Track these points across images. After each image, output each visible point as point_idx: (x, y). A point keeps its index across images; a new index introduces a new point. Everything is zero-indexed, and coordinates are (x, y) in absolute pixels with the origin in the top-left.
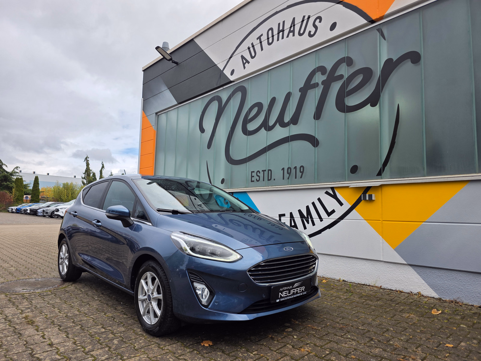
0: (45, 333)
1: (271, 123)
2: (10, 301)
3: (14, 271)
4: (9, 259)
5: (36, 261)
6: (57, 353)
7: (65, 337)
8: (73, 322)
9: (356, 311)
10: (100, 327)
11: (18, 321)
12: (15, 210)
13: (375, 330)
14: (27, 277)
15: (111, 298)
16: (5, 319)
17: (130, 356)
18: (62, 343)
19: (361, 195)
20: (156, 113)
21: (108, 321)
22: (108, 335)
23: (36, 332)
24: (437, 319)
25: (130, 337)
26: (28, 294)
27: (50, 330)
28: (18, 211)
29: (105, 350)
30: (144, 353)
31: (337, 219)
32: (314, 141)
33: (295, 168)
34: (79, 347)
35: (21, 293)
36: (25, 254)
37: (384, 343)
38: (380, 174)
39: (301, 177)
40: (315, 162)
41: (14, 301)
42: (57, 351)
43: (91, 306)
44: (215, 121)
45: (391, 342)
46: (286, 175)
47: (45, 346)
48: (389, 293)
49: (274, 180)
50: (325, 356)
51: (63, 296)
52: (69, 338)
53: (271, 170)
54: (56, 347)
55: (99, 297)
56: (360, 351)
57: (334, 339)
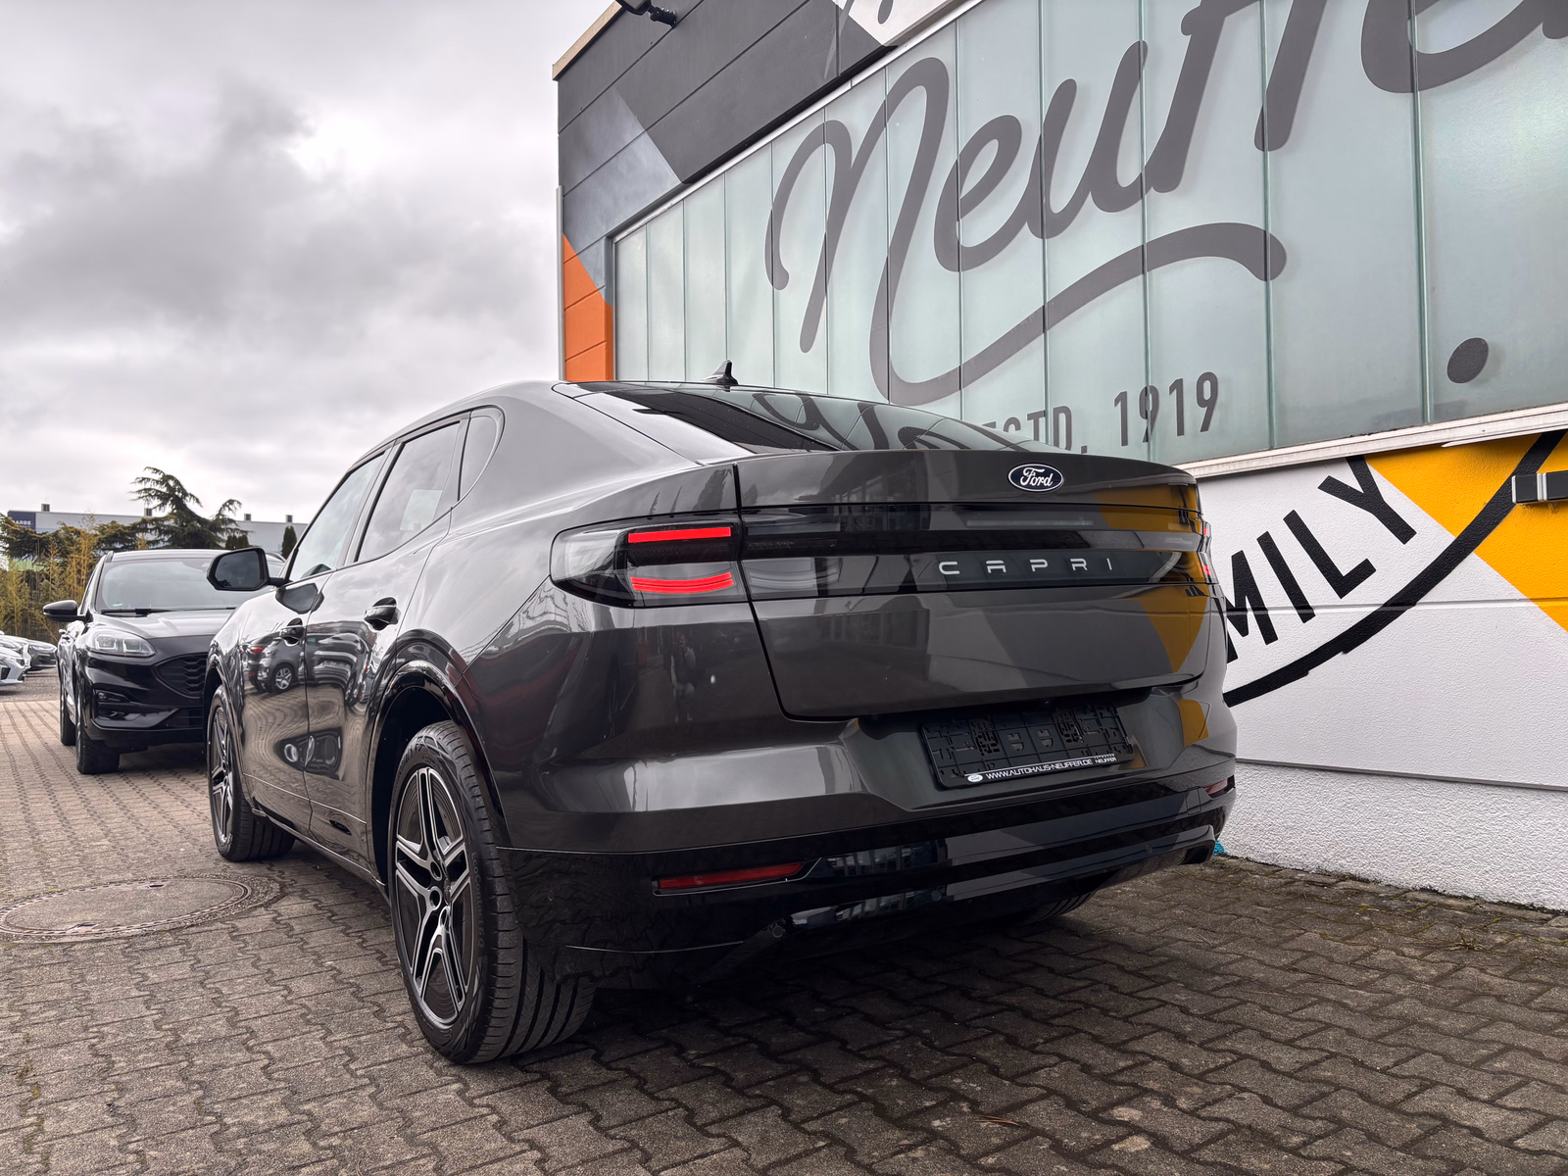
1: (1059, 200)
3: (101, 852)
19: (1509, 481)
20: (610, 237)
31: (1385, 605)
32: (1261, 253)
33: (1178, 386)
35: (66, 939)
39: (1205, 427)
40: (1269, 351)
46: (1137, 425)
49: (1084, 449)
51: (212, 952)
55: (341, 955)
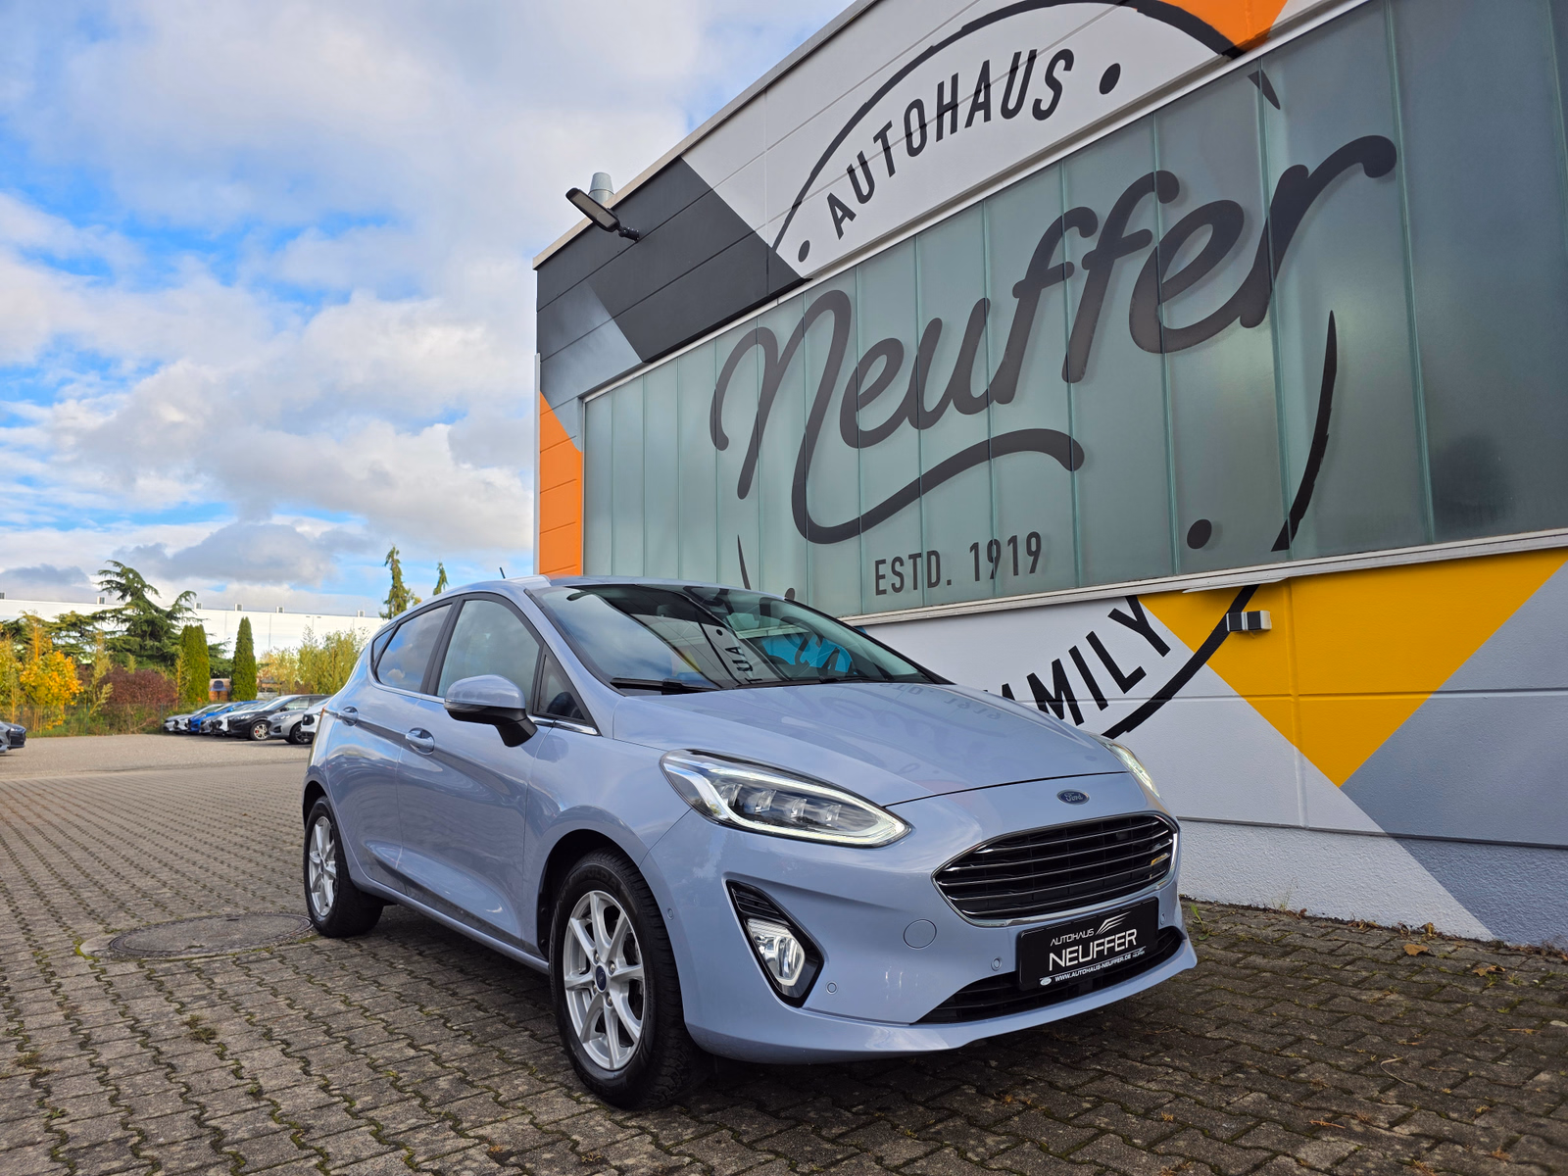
0: (244, 1063)
1: (931, 402)
2: (151, 979)
3: (169, 898)
4: (157, 865)
5: (236, 869)
6: (271, 1114)
7: (299, 1071)
8: (327, 1033)
9: (1208, 988)
10: (404, 1043)
11: (168, 1034)
12: (186, 725)
13: (1257, 1040)
14: (205, 914)
15: (444, 965)
16: (132, 1028)
17: (481, 1121)
18: (288, 1088)
19: (1225, 616)
20: (581, 398)
21: (428, 1028)
22: (424, 1065)
23: (218, 1060)
24: (1476, 1005)
25: (488, 1071)
26: (202, 960)
27: (256, 1054)
28: (195, 730)
29: (410, 1106)
30: (524, 1111)
31: (1153, 698)
32: (1067, 451)
33: (1013, 540)
34: (337, 1099)
35: (183, 957)
36: (205, 849)
37: (1276, 1077)
38: (1283, 543)
39: (1033, 570)
40: (1074, 520)
41: (163, 978)
42: (271, 1108)
43: (382, 988)
44: (756, 410)
45: (1303, 1075)
46: (986, 566)
47: (238, 1098)
48: (1330, 930)
49: (949, 583)
50: (1075, 1117)
51: (304, 962)
52: (311, 1075)
53: (935, 553)
54: (269, 1100)
55: (408, 961)
56: (1193, 1101)
57: (1115, 1067)
